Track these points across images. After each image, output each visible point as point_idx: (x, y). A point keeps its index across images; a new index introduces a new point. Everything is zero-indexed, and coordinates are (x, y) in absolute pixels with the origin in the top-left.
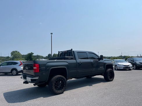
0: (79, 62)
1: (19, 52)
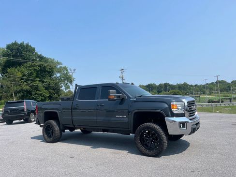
0: (75, 105)
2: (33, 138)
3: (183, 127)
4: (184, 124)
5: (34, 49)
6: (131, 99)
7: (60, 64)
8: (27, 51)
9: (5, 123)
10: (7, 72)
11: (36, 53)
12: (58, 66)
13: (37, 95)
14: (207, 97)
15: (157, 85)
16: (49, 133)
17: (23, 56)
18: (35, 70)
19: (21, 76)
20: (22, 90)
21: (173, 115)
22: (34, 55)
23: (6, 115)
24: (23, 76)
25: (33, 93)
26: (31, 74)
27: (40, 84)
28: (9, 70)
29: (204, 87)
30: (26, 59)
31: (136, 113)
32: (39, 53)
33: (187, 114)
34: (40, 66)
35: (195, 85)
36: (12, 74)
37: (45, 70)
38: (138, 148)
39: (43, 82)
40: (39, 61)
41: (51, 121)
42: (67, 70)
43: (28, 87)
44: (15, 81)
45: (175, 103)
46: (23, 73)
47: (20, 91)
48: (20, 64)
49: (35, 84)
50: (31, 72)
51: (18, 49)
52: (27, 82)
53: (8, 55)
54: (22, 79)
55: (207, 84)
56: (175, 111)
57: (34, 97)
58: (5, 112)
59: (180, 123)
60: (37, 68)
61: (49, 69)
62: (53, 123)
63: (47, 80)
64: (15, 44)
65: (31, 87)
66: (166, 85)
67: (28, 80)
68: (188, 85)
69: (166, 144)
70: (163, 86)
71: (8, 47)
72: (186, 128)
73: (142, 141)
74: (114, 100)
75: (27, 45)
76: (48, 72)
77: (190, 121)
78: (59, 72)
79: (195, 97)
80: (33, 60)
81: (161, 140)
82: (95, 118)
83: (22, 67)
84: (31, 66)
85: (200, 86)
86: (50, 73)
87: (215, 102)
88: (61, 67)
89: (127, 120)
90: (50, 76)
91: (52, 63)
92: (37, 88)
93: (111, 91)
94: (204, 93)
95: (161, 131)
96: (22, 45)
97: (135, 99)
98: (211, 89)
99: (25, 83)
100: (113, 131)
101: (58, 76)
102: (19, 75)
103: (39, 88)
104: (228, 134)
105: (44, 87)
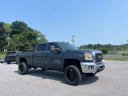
2: (15, 72)
3: (91, 68)
4: (92, 67)
5: (26, 25)
6: (63, 51)
7: (40, 33)
8: (23, 26)
9: (7, 63)
10: (12, 37)
11: (28, 27)
12: (40, 34)
13: (27, 49)
14: (122, 52)
15: (93, 45)
16: (22, 69)
17: (21, 28)
18: (26, 36)
19: (19, 39)
20: (20, 46)
21: (85, 61)
22: (26, 28)
23: (7, 59)
24: (21, 39)
25: (25, 48)
26: (24, 38)
27: (29, 43)
28: (13, 36)
29: (120, 46)
30: (22, 30)
31: (65, 59)
32: (29, 27)
33: (95, 61)
34: (29, 34)
35: (116, 45)
36: (15, 38)
37: (32, 36)
38: (65, 80)
39: (31, 42)
40: (29, 31)
41: (23, 63)
42: (44, 36)
43: (23, 45)
44: (16, 41)
45: (87, 54)
46: (20, 37)
47: (19, 47)
48: (19, 33)
49: (27, 43)
50: (24, 36)
51: (18, 25)
52: (22, 42)
53: (13, 28)
54: (20, 40)
55: (122, 45)
56: (87, 59)
57: (26, 50)
58: (6, 57)
59: (89, 66)
60: (28, 35)
61: (34, 35)
62: (24, 64)
63: (33, 41)
64: (17, 22)
65: (25, 45)
66: (99, 45)
67: (23, 41)
68: (111, 45)
69: (81, 78)
70: (97, 46)
71: (13, 23)
72: (93, 69)
73: (68, 76)
74: (53, 52)
75: (23, 22)
76: (33, 37)
77: (96, 65)
78: (40, 37)
79: (115, 52)
80: (26, 30)
81: (78, 76)
82: (44, 62)
83: (20, 34)
84: (25, 34)
86: (35, 37)
87: (126, 55)
88: (41, 34)
89: (60, 63)
90: (35, 39)
91: (36, 32)
92: (27, 45)
93: (51, 46)
94: (120, 50)
95: (78, 71)
96: (20, 22)
97: (65, 51)
98: (124, 48)
99: (22, 43)
100: (55, 70)
101: (39, 39)
102: (19, 38)
103: (29, 45)
104: (125, 74)
105: (31, 45)
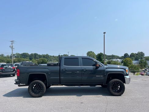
0: (63, 69)
1: (93, 52)
15: (29, 54)
21: (127, 75)
35: (53, 56)
68: (49, 56)
82: (81, 77)
85: (56, 56)
